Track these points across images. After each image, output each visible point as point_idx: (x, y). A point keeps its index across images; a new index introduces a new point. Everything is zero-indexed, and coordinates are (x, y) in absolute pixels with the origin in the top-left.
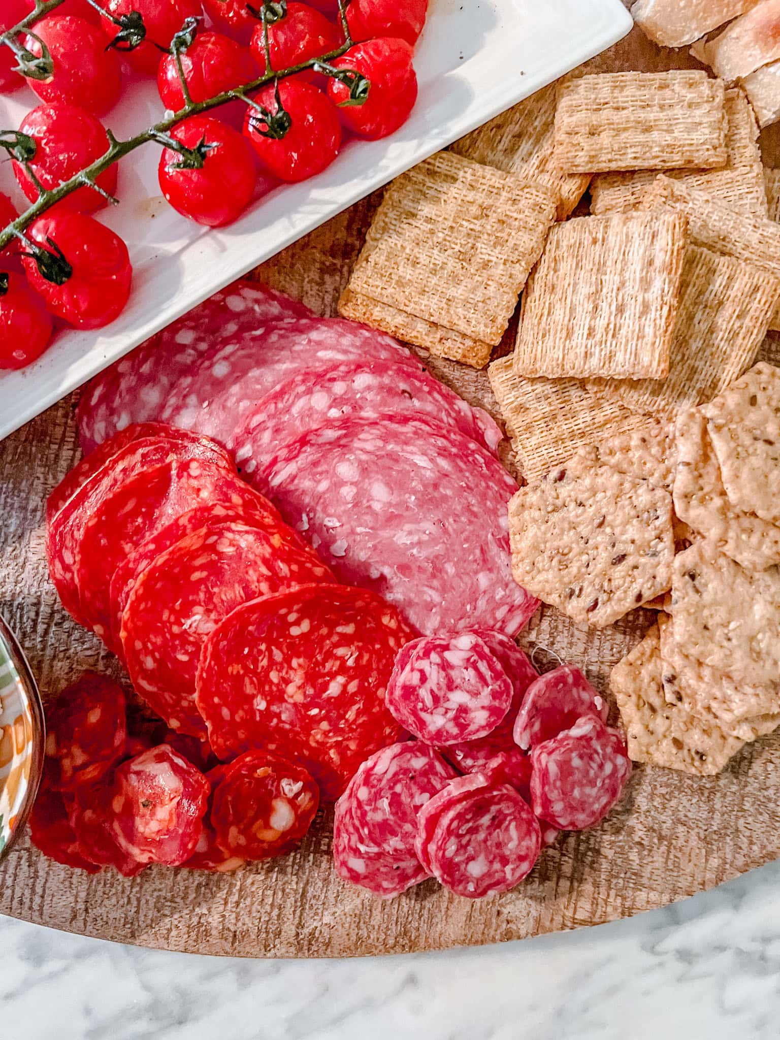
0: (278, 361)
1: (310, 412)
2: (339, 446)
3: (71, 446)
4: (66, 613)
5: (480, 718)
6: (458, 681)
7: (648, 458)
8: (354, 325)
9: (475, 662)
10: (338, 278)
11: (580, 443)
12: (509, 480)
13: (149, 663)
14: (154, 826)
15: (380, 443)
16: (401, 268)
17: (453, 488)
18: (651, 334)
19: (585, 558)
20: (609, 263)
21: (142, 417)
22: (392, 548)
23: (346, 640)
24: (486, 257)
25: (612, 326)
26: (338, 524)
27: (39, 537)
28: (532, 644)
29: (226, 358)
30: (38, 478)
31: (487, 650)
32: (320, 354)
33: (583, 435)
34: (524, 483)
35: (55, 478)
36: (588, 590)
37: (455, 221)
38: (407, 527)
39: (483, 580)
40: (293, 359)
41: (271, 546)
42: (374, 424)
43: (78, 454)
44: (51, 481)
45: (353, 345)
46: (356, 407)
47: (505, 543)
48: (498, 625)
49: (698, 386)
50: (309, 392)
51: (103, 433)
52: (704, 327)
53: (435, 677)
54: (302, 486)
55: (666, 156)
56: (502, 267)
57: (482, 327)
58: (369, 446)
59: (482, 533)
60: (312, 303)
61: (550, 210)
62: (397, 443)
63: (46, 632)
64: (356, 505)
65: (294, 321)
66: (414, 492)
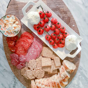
0: (39, 43)
2: (35, 48)
14: (10, 44)
15: (36, 51)
18: (44, 65)
21: (34, 36)
22: (30, 53)
23: (24, 52)
24: (47, 54)
26: (30, 49)
27: (25, 32)
29: (39, 40)
33: (39, 62)
34: (35, 60)
37: (49, 52)
45: (41, 48)
48: (27, 60)
50: (38, 46)
51: (32, 34)
52: (46, 68)
54: (32, 47)
59: (32, 58)
61: (51, 58)
66: (33, 53)
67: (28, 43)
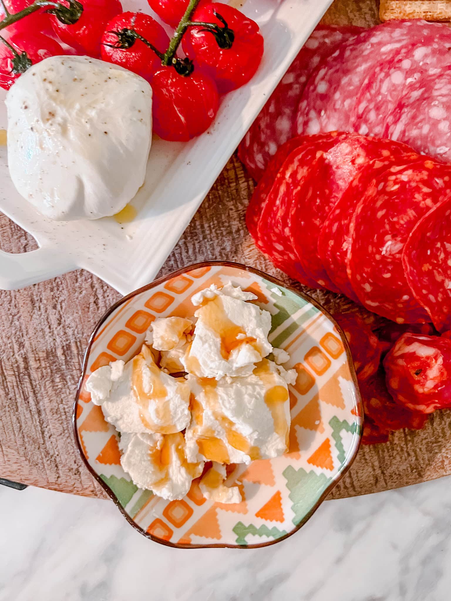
1: (394, 88)
2: (425, 99)
3: (244, 180)
8: (397, 22)
13: (368, 288)
14: (430, 385)
21: (283, 139)
27: (249, 247)
29: (323, 79)
30: (231, 209)
32: (384, 49)
35: (242, 204)
40: (365, 61)
41: (427, 169)
42: (440, 76)
43: (251, 183)
44: (241, 207)
45: (402, 35)
46: (423, 71)
50: (388, 75)
54: (411, 135)
58: (444, 91)
60: (359, 23)
65: (356, 37)
67: (383, 175)
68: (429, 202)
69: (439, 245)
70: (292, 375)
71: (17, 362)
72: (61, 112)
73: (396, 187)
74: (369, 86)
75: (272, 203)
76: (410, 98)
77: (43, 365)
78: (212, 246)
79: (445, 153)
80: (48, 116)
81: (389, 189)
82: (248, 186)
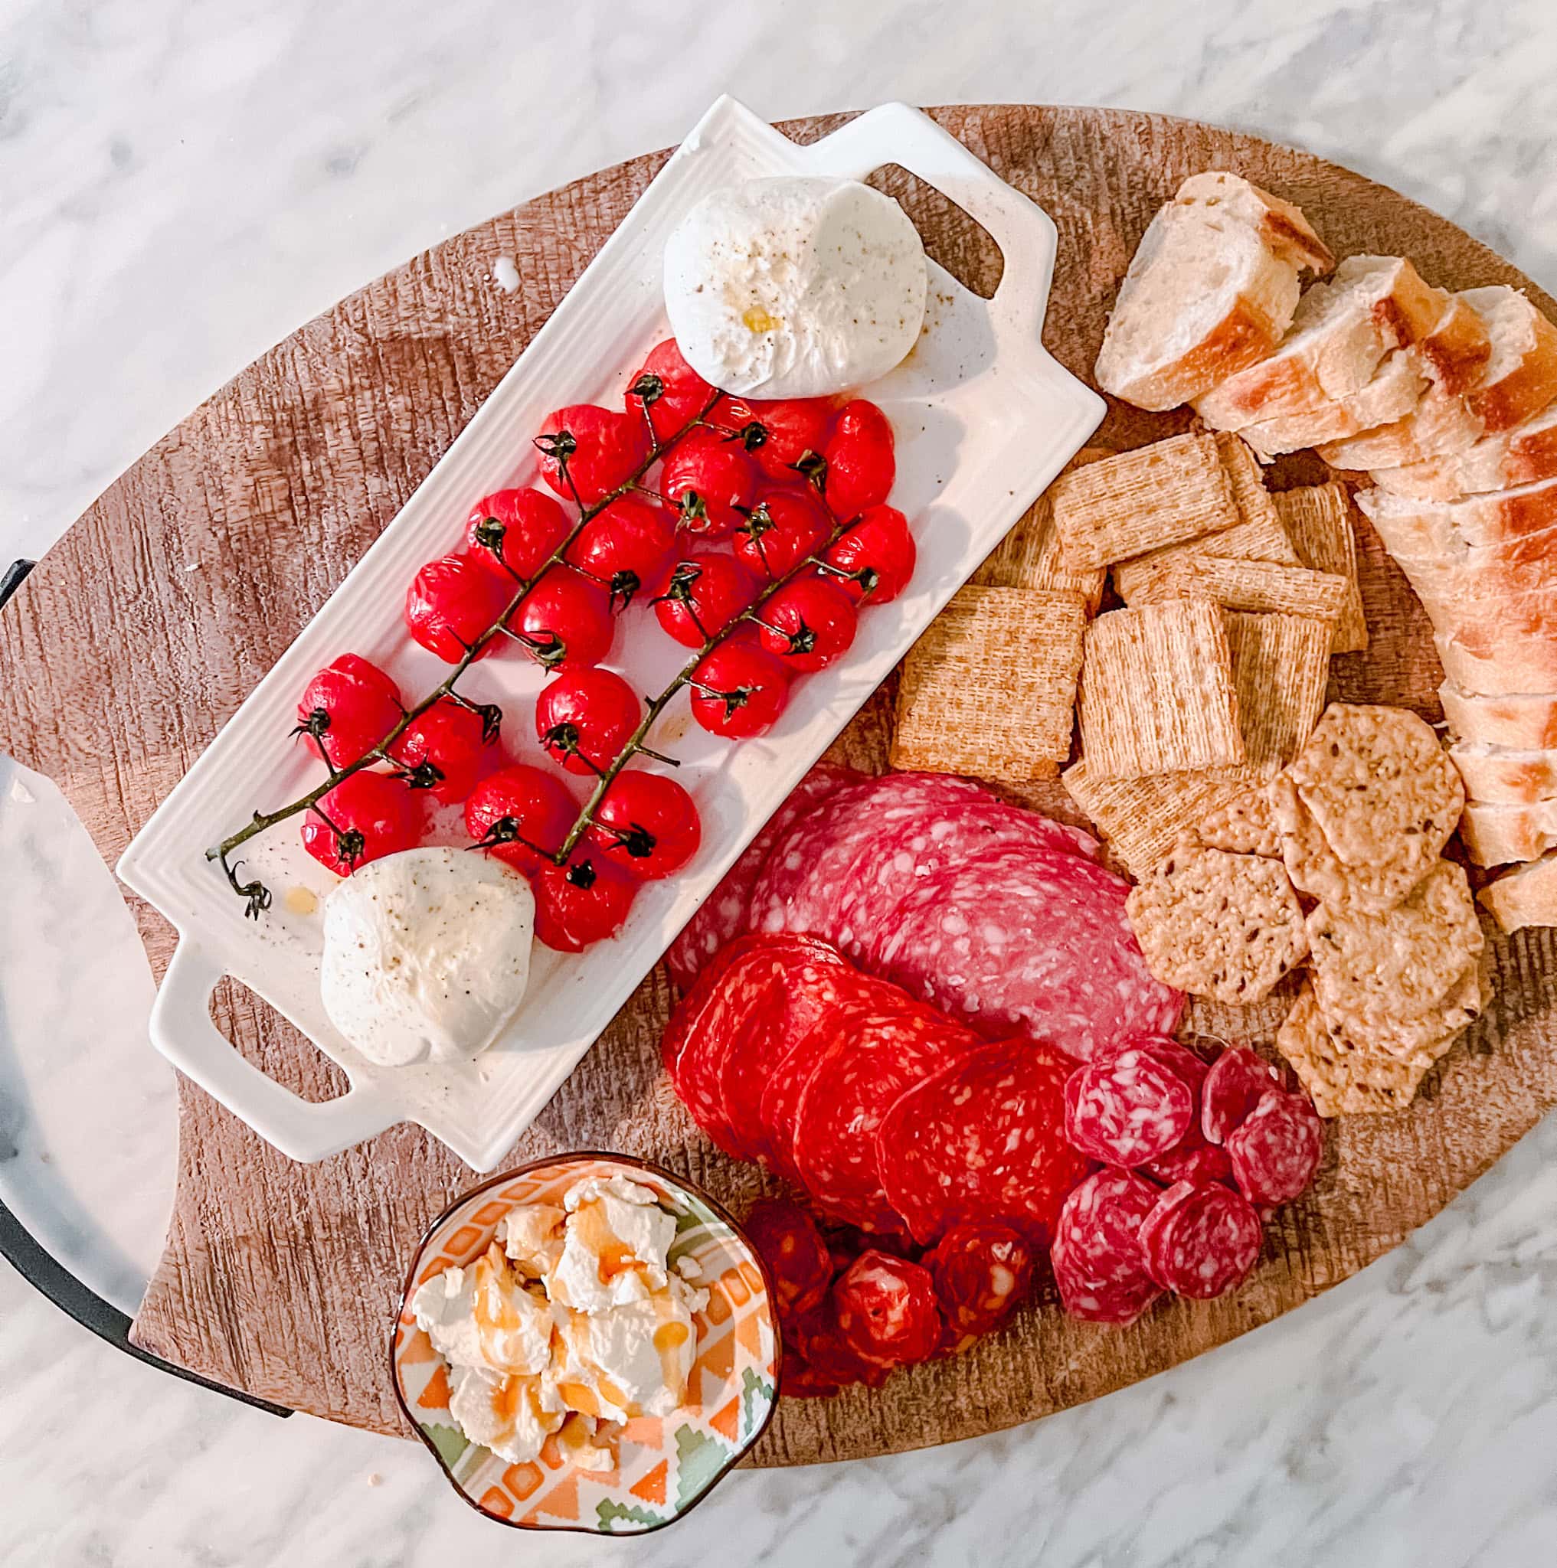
0: (847, 836)
1: (896, 877)
2: (937, 903)
3: (664, 984)
4: (716, 1151)
5: (1167, 1128)
6: (1135, 1100)
7: (1251, 828)
8: (913, 776)
9: (1145, 1076)
10: (877, 731)
11: (1177, 827)
12: (1118, 882)
13: (826, 1176)
14: (890, 1330)
15: (978, 887)
16: (947, 715)
17: (1063, 908)
18: (1219, 724)
19: (1219, 942)
20: (1155, 658)
21: (729, 931)
22: (1022, 987)
23: (1009, 1093)
24: (1029, 680)
25: (1178, 723)
26: (963, 981)
27: (663, 1085)
28: (1191, 1035)
29: (795, 849)
31: (1152, 1061)
32: (888, 815)
33: (1177, 818)
34: (1133, 881)
35: (659, 1020)
36: (1231, 971)
37: (986, 653)
38: (1033, 960)
39: (1124, 988)
40: (861, 828)
41: (915, 1030)
42: (965, 870)
43: (675, 989)
44: (656, 1025)
45: (918, 797)
46: (942, 859)
47: (1133, 945)
48: (1152, 1028)
49: (1277, 746)
50: (890, 857)
51: (695, 961)
52: (1266, 689)
53: (1110, 1102)
54: (913, 954)
55: (1179, 532)
56: (1048, 686)
57: (1046, 749)
58: (968, 894)
59: (1108, 943)
60: (859, 764)
61: (1078, 614)
62: (995, 882)
63: (702, 1176)
64: (974, 955)
65: (850, 790)
66: (1027, 925)
67: (856, 1025)
68: (918, 1070)
69: (932, 1126)
70: (699, 1301)
71: (294, 1226)
72: (409, 959)
73: (874, 1044)
74: (861, 871)
75: (701, 1031)
76: (914, 899)
77: (335, 1236)
78: (607, 1079)
79: (960, 986)
80: (392, 964)
81: (863, 1045)
82: (671, 993)
